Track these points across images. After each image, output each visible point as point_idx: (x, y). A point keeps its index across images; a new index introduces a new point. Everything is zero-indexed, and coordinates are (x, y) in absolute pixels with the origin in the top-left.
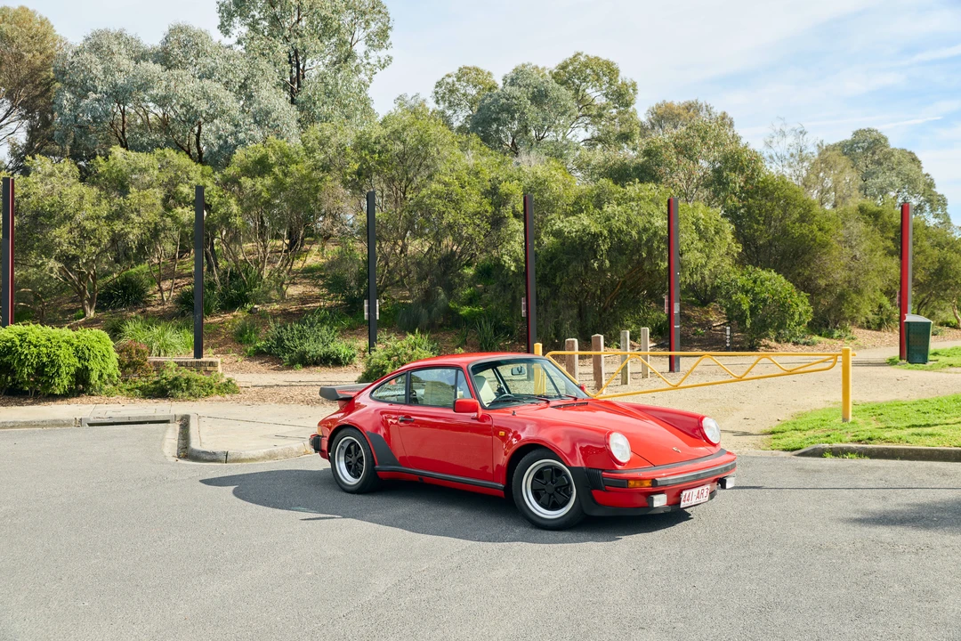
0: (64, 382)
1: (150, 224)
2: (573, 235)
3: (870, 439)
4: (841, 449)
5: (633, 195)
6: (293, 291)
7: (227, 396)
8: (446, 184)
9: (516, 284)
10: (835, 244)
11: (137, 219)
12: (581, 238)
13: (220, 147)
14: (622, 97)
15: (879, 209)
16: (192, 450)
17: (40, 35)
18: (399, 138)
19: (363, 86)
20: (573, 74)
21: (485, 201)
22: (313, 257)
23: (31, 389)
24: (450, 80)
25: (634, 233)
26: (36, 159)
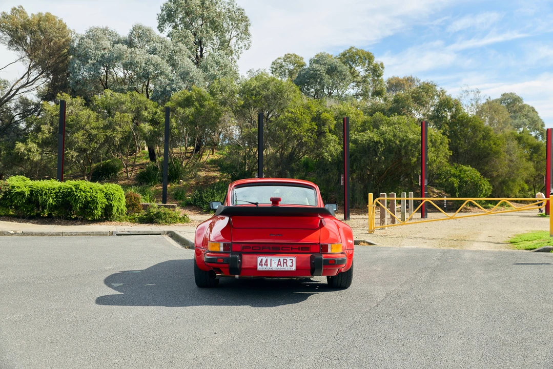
0: (98, 213)
1: (126, 132)
2: (364, 142)
5: (395, 121)
6: (202, 174)
7: (186, 224)
8: (292, 113)
10: (503, 153)
11: (119, 129)
12: (368, 144)
13: (162, 92)
14: (376, 71)
15: (521, 135)
18: (266, 87)
20: (350, 57)
21: (313, 123)
22: (208, 156)
24: (279, 61)
25: (397, 142)
26: (63, 96)
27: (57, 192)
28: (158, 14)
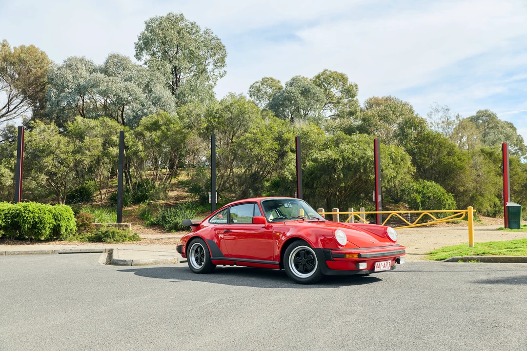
0: (47, 232)
1: (96, 156)
2: (323, 160)
3: (484, 253)
4: (468, 258)
5: (356, 140)
6: (171, 194)
7: (134, 242)
8: (254, 134)
9: (292, 187)
10: (468, 168)
11: (88, 153)
12: (327, 162)
13: (134, 116)
14: (350, 92)
15: (492, 150)
16: (114, 260)
17: (41, 59)
18: (229, 110)
19: (211, 87)
20: (324, 80)
21: (275, 143)
22: (183, 177)
23: (29, 237)
24: (257, 85)
25: (356, 159)
26: (36, 122)
27: (6, 214)
28: (135, 43)
